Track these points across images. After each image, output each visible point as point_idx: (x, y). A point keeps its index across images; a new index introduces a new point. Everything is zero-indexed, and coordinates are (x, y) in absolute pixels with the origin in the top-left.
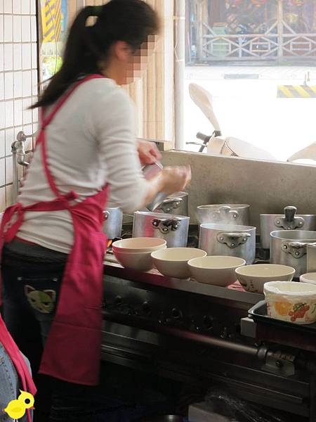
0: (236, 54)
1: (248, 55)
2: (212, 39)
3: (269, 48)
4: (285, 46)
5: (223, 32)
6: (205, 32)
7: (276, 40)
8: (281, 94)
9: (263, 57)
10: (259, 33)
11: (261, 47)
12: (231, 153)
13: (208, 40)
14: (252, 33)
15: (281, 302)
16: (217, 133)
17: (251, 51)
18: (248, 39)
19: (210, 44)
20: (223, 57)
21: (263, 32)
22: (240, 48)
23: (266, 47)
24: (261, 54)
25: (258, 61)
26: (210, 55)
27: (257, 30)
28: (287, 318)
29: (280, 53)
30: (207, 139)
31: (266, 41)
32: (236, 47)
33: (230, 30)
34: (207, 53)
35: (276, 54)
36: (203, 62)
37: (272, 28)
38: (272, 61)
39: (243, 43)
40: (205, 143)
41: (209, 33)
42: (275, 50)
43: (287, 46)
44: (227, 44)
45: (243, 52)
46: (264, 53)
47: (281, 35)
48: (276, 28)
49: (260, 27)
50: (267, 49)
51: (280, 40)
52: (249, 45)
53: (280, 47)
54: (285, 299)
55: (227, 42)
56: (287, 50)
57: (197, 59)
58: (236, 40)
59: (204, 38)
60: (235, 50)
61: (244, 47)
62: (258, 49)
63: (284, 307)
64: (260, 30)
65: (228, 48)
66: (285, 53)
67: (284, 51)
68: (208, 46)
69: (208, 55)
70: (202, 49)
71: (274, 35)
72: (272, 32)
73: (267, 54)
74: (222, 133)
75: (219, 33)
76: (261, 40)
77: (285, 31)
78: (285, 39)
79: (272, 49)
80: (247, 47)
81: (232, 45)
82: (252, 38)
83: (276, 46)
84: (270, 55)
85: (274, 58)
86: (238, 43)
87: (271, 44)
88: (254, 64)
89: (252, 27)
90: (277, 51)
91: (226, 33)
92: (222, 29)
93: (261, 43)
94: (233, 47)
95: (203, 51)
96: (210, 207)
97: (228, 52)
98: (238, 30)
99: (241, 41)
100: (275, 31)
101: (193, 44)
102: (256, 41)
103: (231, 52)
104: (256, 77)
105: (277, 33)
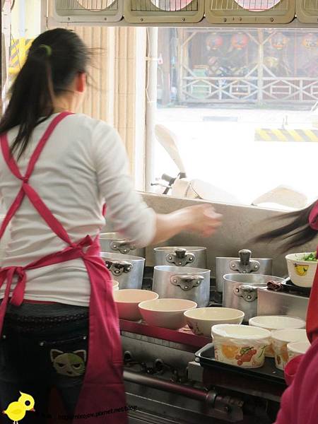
0: (216, 96)
1: (228, 97)
2: (192, 81)
3: (249, 92)
4: (265, 90)
5: (203, 74)
6: (186, 74)
7: (255, 82)
8: (258, 137)
9: (243, 100)
10: (239, 76)
11: (241, 90)
12: (195, 195)
13: (188, 82)
14: (232, 76)
15: (228, 346)
16: (182, 175)
17: (230, 94)
18: (229, 82)
19: (190, 86)
20: (203, 99)
21: (244, 75)
22: (220, 91)
23: (245, 90)
24: (241, 96)
25: (237, 103)
26: (190, 97)
27: (237, 73)
28: (234, 362)
29: (260, 96)
30: (172, 181)
31: (246, 84)
32: (216, 89)
33: (210, 73)
34: (186, 95)
35: (256, 97)
36: (182, 104)
37: (252, 71)
38: (252, 104)
39: (223, 86)
40: (170, 185)
41: (189, 75)
42: (255, 92)
43: (267, 90)
44: (207, 86)
45: (223, 94)
46: (244, 96)
47: (261, 78)
48: (256, 70)
49: (241, 70)
50: (246, 92)
51: (260, 83)
52: (229, 87)
53: (260, 90)
54: (232, 343)
55: (207, 84)
56: (267, 93)
57: (177, 100)
58: (216, 83)
59: (183, 80)
60: (215, 92)
61: (225, 90)
62: (238, 91)
63: (231, 350)
64: (240, 73)
65: (208, 90)
66: (265, 97)
67: (264, 95)
68: (188, 89)
69: (187, 97)
70: (181, 90)
71: (254, 78)
72: (251, 75)
73: (246, 97)
74: (187, 175)
75: (199, 75)
76: (241, 83)
77: (265, 74)
78: (265, 83)
79: (252, 91)
80: (227, 90)
81: (212, 87)
82: (232, 81)
83: (256, 89)
84: (250, 98)
85: (254, 101)
86: (218, 86)
87: (251, 87)
88: (233, 106)
89: (233, 69)
90: (256, 94)
91: (207, 75)
92: (203, 72)
93: (241, 86)
94: (213, 89)
95: (183, 93)
96: (167, 249)
97: (208, 94)
98: (219, 72)
99: (221, 83)
100: (255, 74)
101: (174, 86)
102: (236, 84)
103: (211, 94)
104: (236, 120)
105: (257, 76)
